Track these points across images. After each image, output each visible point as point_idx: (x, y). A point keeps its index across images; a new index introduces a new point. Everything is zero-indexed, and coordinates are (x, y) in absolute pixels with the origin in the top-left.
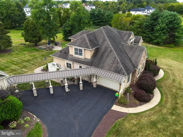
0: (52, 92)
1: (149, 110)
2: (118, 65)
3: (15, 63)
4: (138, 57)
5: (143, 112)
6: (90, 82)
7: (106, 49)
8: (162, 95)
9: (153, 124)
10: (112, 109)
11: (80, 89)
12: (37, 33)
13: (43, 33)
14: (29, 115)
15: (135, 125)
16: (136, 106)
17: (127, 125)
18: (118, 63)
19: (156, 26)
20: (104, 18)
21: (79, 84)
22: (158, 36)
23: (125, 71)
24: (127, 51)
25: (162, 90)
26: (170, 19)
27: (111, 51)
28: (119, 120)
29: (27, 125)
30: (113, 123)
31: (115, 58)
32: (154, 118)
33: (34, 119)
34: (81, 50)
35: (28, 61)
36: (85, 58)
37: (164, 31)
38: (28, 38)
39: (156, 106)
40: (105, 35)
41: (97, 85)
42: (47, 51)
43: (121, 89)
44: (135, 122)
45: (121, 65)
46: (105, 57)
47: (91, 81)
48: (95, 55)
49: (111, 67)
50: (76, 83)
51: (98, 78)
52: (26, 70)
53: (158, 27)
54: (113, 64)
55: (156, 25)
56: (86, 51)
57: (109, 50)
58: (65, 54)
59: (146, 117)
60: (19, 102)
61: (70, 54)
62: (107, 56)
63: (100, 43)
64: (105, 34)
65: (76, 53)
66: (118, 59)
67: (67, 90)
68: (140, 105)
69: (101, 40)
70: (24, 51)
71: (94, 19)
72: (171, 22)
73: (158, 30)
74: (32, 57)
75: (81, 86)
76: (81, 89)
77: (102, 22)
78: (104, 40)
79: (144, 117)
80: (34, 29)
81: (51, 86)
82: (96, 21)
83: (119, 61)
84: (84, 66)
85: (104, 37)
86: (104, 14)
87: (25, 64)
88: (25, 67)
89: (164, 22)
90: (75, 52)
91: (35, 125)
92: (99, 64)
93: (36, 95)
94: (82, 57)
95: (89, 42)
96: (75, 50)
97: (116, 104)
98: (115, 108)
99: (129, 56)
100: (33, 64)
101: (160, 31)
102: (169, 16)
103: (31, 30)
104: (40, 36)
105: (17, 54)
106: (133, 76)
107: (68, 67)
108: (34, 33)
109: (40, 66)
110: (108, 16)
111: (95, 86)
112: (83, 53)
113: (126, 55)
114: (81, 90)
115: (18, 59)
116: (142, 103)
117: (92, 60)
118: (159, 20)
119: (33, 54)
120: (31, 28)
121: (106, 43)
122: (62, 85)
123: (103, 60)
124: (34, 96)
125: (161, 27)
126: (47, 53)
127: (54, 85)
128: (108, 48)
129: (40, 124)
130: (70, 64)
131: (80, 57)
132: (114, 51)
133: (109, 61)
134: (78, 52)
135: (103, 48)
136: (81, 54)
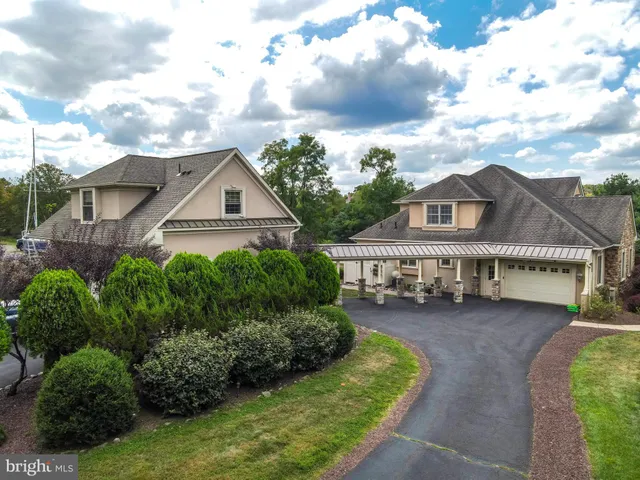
7: (518, 202)
10: (570, 325)
27: (533, 205)
34: (447, 209)
36: (459, 229)
40: (507, 177)
41: (501, 298)
43: (584, 288)
45: (574, 228)
46: (517, 220)
47: (479, 291)
49: (544, 235)
50: (437, 292)
54: (546, 229)
56: (464, 208)
57: (527, 203)
58: (396, 228)
61: (412, 224)
62: (526, 217)
63: (495, 194)
64: (504, 174)
67: (421, 298)
83: (565, 221)
90: (429, 217)
92: (505, 235)
94: (449, 227)
96: (429, 212)
97: (579, 320)
98: (575, 323)
112: (454, 213)
114: (460, 303)
117: (479, 229)
121: (513, 192)
128: (521, 200)
129: (382, 334)
131: (444, 227)
132: (542, 204)
133: (533, 225)
134: (439, 214)
135: (508, 202)
136: (447, 219)
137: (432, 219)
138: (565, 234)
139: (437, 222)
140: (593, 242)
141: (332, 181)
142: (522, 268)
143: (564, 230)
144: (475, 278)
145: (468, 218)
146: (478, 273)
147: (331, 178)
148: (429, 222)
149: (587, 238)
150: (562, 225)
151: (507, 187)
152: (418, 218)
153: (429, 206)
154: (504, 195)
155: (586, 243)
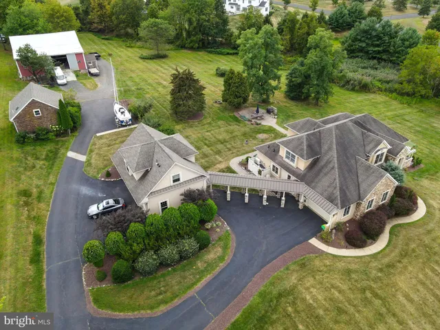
0: (247, 200)
1: (355, 257)
2: (335, 192)
3: (207, 142)
4: (370, 186)
5: (344, 257)
6: (297, 199)
7: (329, 162)
8: (387, 246)
9: (348, 272)
10: (309, 241)
11: (281, 206)
14: (220, 221)
15: (326, 266)
16: (339, 247)
17: (317, 263)
18: (335, 188)
20: (392, 43)
21: (280, 199)
23: (339, 201)
24: (360, 172)
25: (394, 240)
27: (333, 168)
28: (311, 255)
29: (218, 230)
30: (302, 256)
31: (335, 179)
32: (353, 267)
33: (225, 226)
34: (294, 157)
35: (223, 142)
36: (297, 167)
39: (368, 256)
40: (334, 140)
41: (305, 207)
42: (252, 127)
44: (328, 263)
45: (338, 192)
46: (322, 174)
49: (326, 190)
50: (278, 196)
52: (220, 159)
54: (328, 187)
58: (274, 152)
59: (344, 262)
60: (216, 207)
62: (326, 175)
63: (323, 151)
64: (334, 137)
65: (287, 157)
66: (338, 184)
67: (265, 203)
68: (347, 248)
69: (325, 147)
70: (220, 119)
71: (367, 44)
74: (230, 136)
75: (283, 202)
76: (283, 206)
77: (385, 51)
78: (330, 149)
80: (240, 85)
81: (247, 194)
82: (371, 48)
83: (338, 185)
84: (293, 178)
85: (332, 142)
86: (396, 33)
87: (220, 146)
88: (219, 152)
91: (226, 232)
92: (312, 182)
93: (229, 199)
95: (307, 147)
96: (287, 153)
97: (316, 238)
98: (314, 241)
99: (360, 180)
100: (230, 150)
105: (210, 123)
106: (357, 209)
107: (273, 170)
109: (238, 156)
110: (403, 40)
111: (301, 207)
112: (296, 160)
113: (355, 177)
114: (282, 208)
115: (211, 136)
116: (349, 246)
117: (305, 172)
119: (232, 127)
120: (235, 83)
121: (330, 153)
122: (260, 194)
123: (320, 177)
124: (227, 200)
126: (251, 129)
127: (251, 192)
128: (330, 162)
129: (230, 232)
130: (277, 169)
131: (291, 163)
132: (337, 169)
134: (290, 157)
135: (325, 160)
136: (293, 160)
139: (289, 160)
145: (302, 164)
152: (283, 153)
154: (326, 154)
155: (337, 204)
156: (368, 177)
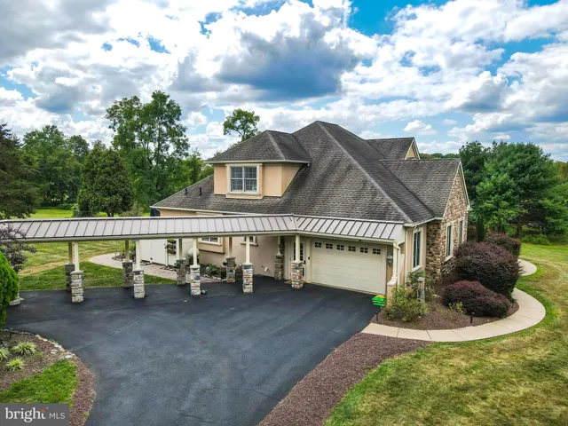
0: (139, 289)
4: (439, 188)
6: (279, 277)
9: (541, 369)
10: (363, 332)
11: (245, 291)
12: (120, 181)
13: (141, 188)
15: (463, 371)
16: (455, 324)
17: (432, 370)
19: (481, 183)
22: (492, 210)
24: (403, 177)
25: (542, 295)
26: (519, 161)
27: (350, 168)
28: (397, 358)
33: (53, 352)
34: (252, 171)
36: (265, 197)
37: (509, 193)
38: (90, 195)
40: (329, 135)
41: (306, 284)
43: (392, 275)
44: (465, 364)
45: (387, 197)
46: (329, 186)
47: (283, 275)
48: (296, 185)
49: (354, 206)
50: (230, 279)
51: (308, 255)
52: (64, 258)
53: (487, 185)
54: (357, 198)
55: (480, 181)
56: (269, 170)
57: (343, 166)
58: (201, 195)
59: (502, 351)
61: (216, 192)
62: (339, 182)
63: (313, 155)
64: (327, 132)
66: (377, 186)
67: (197, 292)
68: (472, 323)
69: (316, 148)
72: (523, 168)
73: (489, 193)
75: (248, 276)
76: (248, 289)
79: (495, 351)
80: (114, 171)
81: (138, 268)
83: (379, 188)
85: (325, 139)
88: (60, 252)
89: (501, 169)
90: (233, 182)
91: (52, 367)
92: (312, 205)
93: (79, 297)
94: (254, 194)
96: (233, 176)
97: (379, 322)
99: (412, 187)
100: (91, 249)
101: (493, 195)
102: (513, 153)
103: (105, 173)
104: (129, 194)
106: (432, 249)
108: (111, 183)
109: (112, 252)
111: (297, 282)
112: (258, 177)
114: (247, 294)
117: (286, 197)
118: (486, 165)
121: (332, 153)
122: (180, 280)
124: (74, 299)
125: (495, 184)
127: (152, 283)
128: (338, 162)
129: (73, 364)
131: (249, 194)
132: (360, 167)
133: (344, 193)
134: (243, 179)
135: (323, 165)
136: (251, 184)
137: (236, 185)
138: (377, 205)
139: (241, 189)
140: (405, 216)
141: (188, 143)
142: (329, 246)
143: (377, 199)
144: (278, 257)
145: (274, 183)
146: (282, 252)
147: (187, 140)
148: (233, 188)
149: (400, 211)
150: (375, 193)
151: (327, 146)
152: (222, 183)
153: (233, 169)
154: (322, 155)
155: (398, 218)
156: (425, 177)
